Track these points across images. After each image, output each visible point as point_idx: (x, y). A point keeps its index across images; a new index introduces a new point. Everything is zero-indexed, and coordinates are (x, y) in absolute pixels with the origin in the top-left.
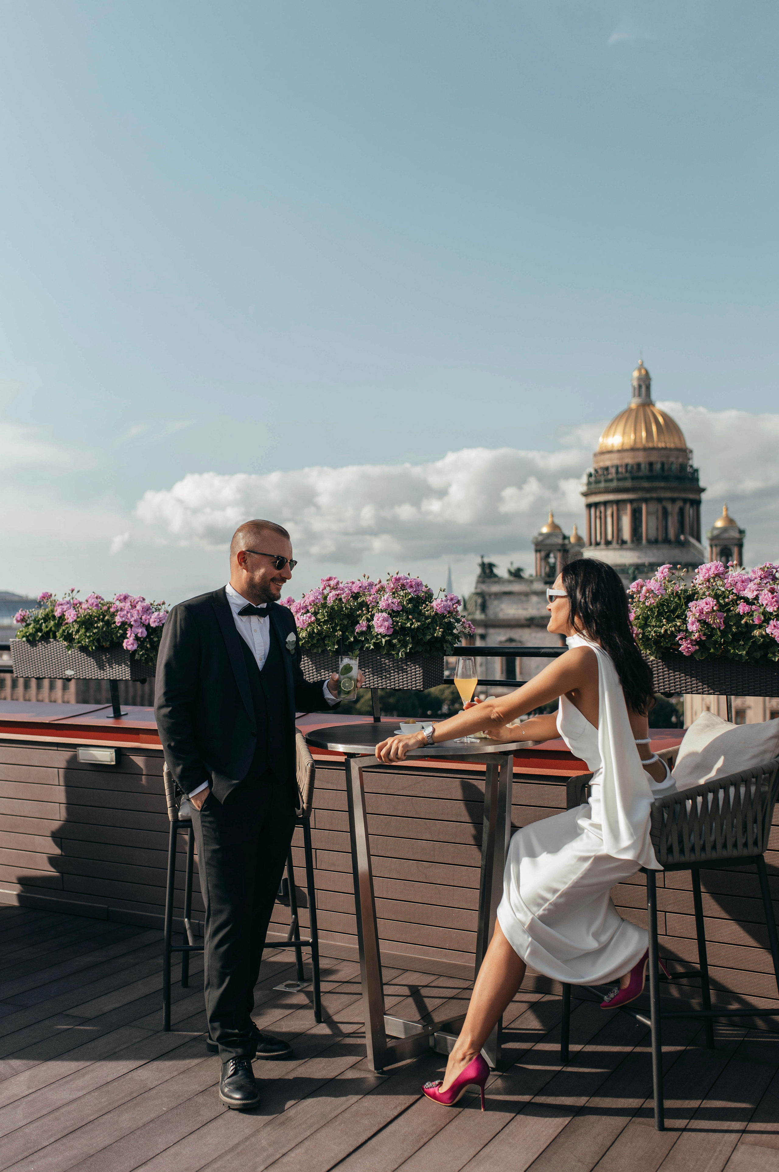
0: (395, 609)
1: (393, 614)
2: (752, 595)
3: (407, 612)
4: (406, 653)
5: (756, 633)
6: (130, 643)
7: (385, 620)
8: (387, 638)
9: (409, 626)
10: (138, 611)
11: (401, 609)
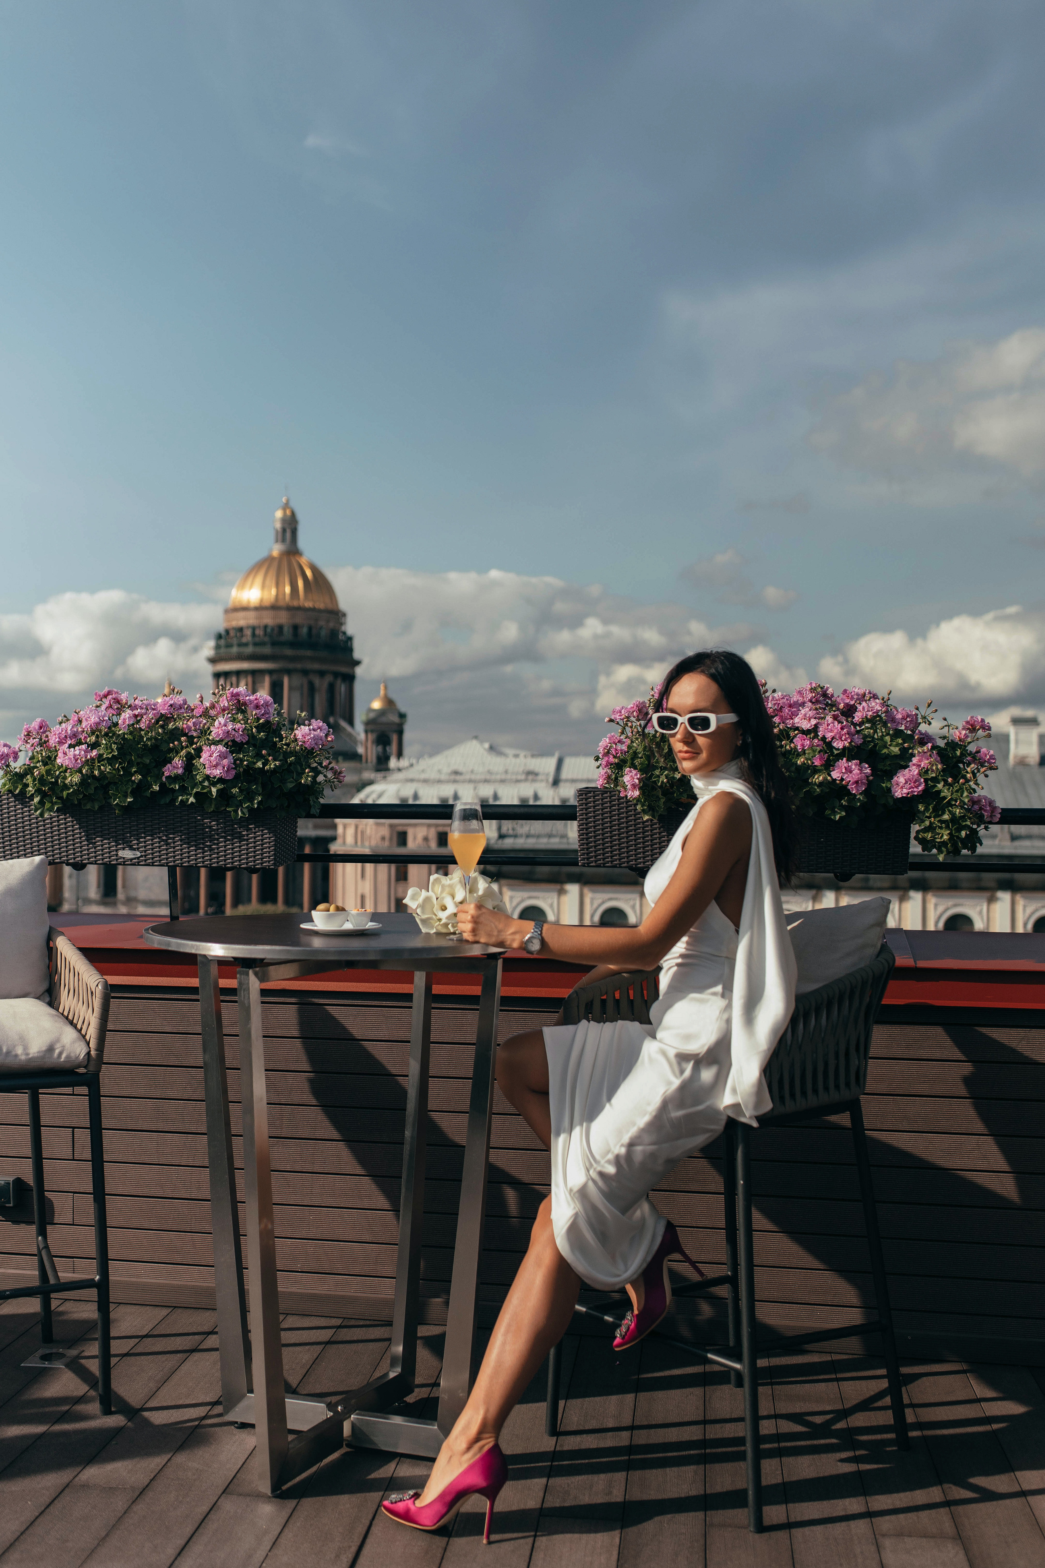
0: (238, 740)
1: (234, 746)
2: (809, 725)
3: (254, 746)
4: (251, 810)
5: (819, 778)
7: (222, 756)
8: (219, 786)
9: (261, 766)
11: (247, 739)
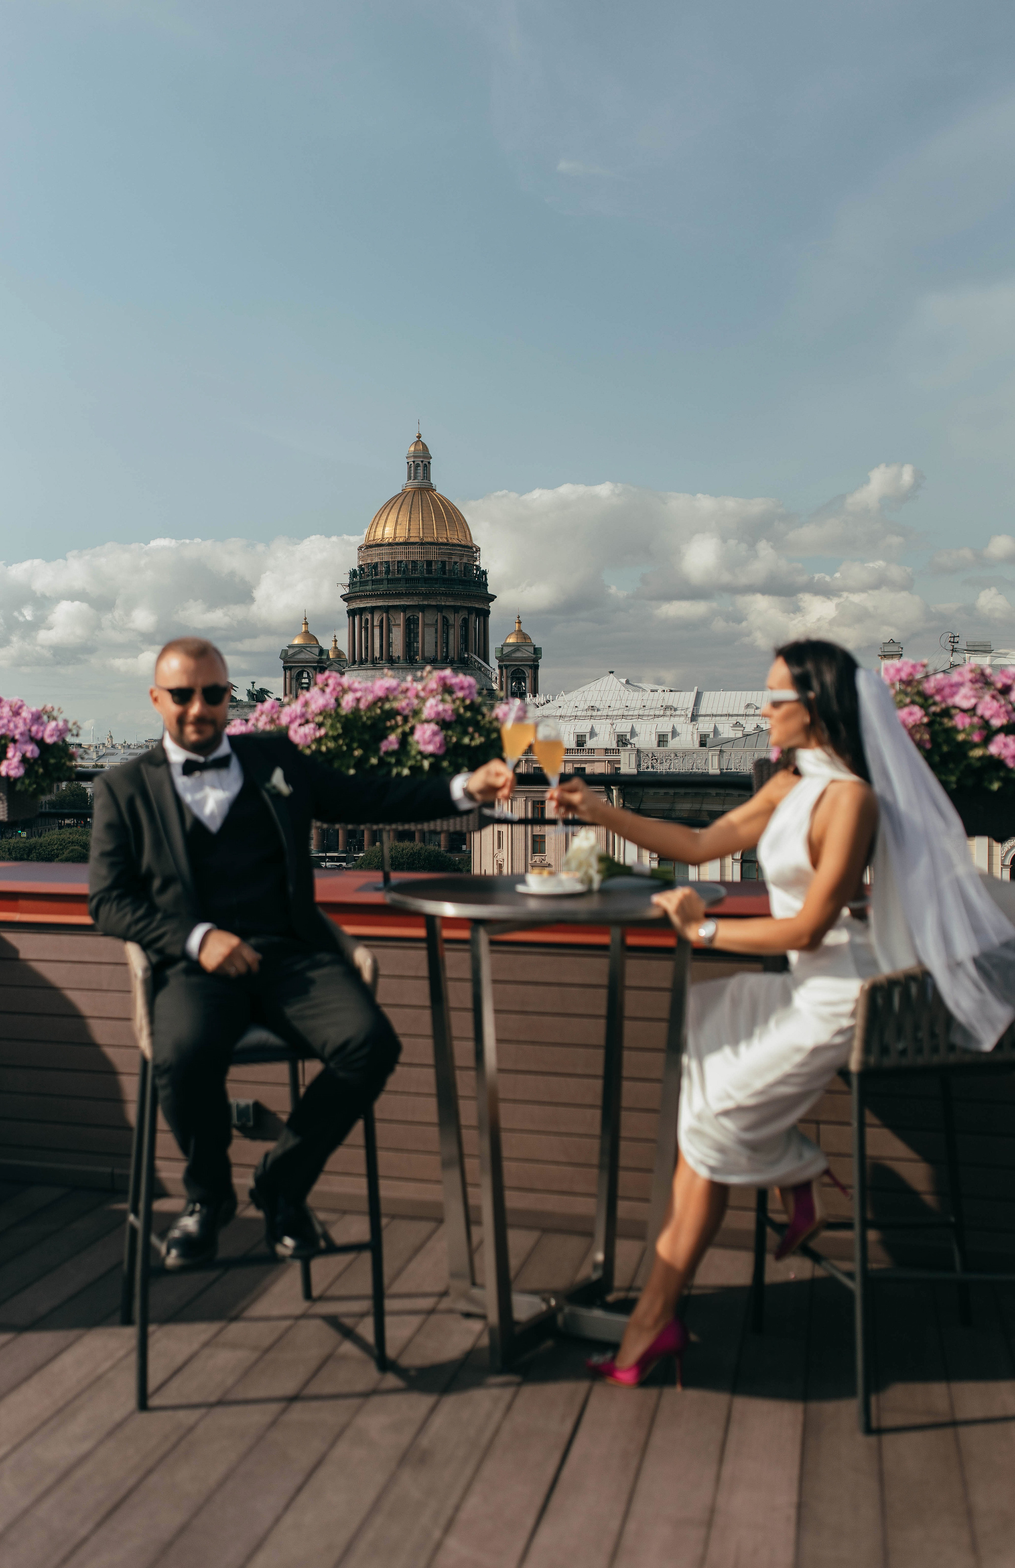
0: (447, 719)
1: (444, 724)
2: (968, 704)
3: (462, 724)
5: (977, 753)
6: (12, 766)
7: (435, 734)
8: (431, 760)
10: (25, 719)
11: (455, 718)
